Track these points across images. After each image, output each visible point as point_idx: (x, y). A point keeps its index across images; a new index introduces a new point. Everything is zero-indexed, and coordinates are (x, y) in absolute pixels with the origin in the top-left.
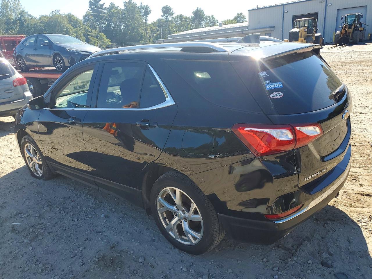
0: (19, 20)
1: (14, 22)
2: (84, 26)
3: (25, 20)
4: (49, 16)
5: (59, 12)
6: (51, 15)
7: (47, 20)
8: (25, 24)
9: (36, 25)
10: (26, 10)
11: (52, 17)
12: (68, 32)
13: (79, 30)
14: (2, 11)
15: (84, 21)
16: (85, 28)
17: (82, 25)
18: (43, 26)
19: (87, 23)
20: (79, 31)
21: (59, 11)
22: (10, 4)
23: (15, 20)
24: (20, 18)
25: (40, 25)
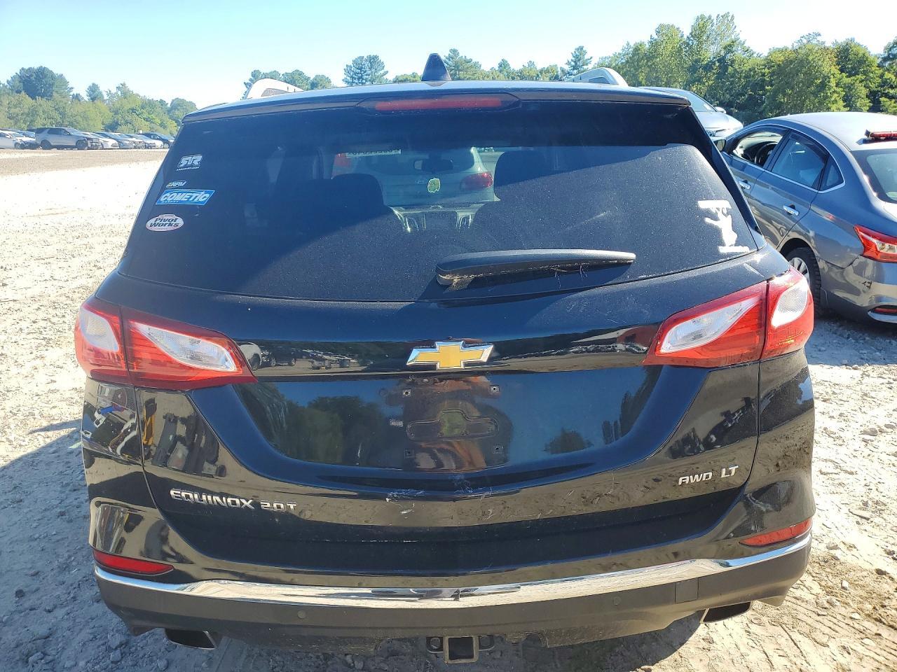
0: (719, 61)
1: (708, 67)
2: (879, 72)
3: (733, 61)
4: (790, 47)
5: (819, 38)
6: (796, 46)
7: (782, 58)
8: (730, 69)
9: (752, 73)
10: (742, 38)
11: (796, 51)
12: (826, 85)
13: (861, 82)
14: (690, 42)
15: (885, 59)
16: (882, 76)
17: (873, 69)
18: (769, 73)
19: (890, 64)
20: (860, 84)
21: (819, 35)
22: (712, 26)
23: (711, 61)
24: (724, 57)
25: (763, 71)
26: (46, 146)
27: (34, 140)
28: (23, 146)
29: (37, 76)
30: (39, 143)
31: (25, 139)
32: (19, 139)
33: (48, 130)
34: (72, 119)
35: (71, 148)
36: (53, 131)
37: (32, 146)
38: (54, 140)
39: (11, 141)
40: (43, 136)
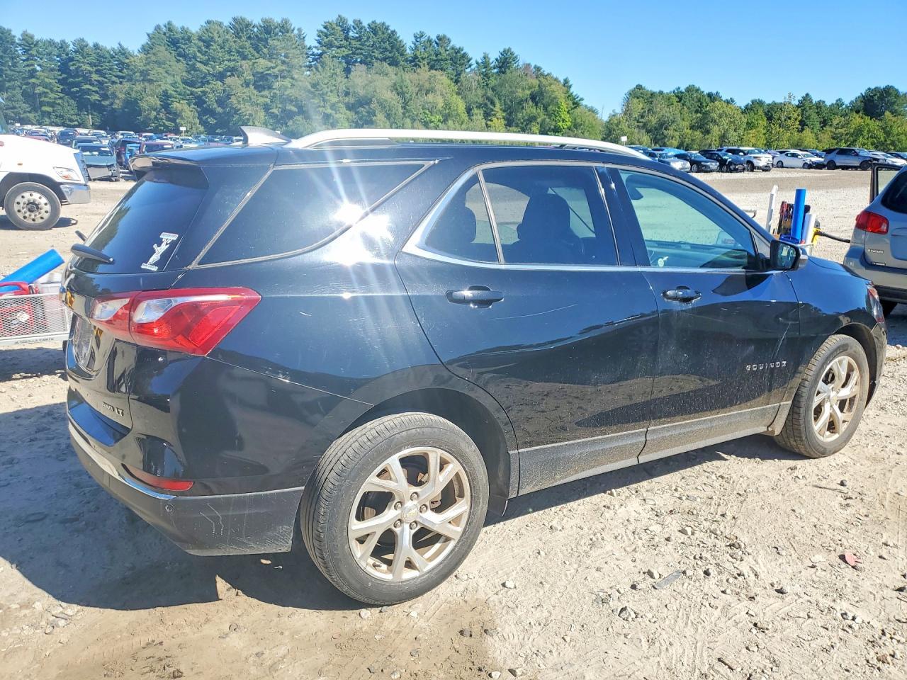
26: (831, 166)
27: (822, 160)
28: (810, 166)
29: (882, 95)
30: (826, 163)
31: (815, 159)
32: (808, 160)
33: (837, 151)
34: (896, 138)
35: (856, 168)
36: (842, 152)
37: (819, 166)
38: (840, 160)
39: (801, 160)
40: (831, 156)
